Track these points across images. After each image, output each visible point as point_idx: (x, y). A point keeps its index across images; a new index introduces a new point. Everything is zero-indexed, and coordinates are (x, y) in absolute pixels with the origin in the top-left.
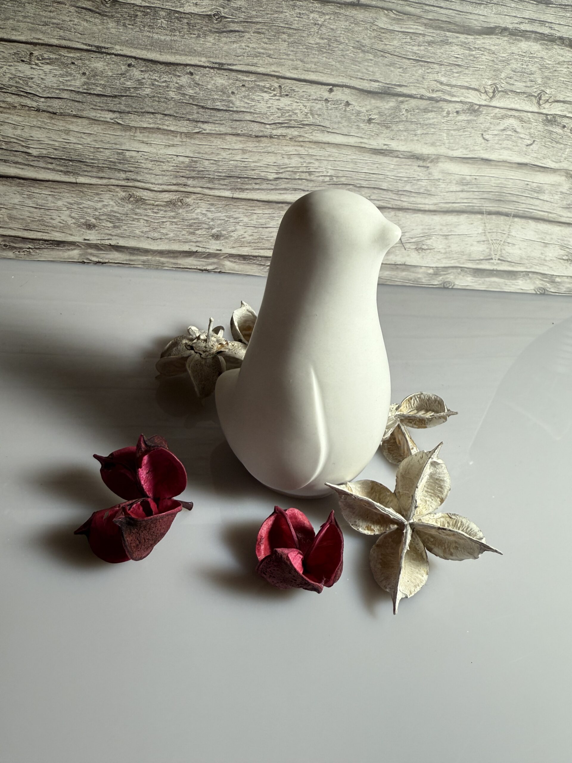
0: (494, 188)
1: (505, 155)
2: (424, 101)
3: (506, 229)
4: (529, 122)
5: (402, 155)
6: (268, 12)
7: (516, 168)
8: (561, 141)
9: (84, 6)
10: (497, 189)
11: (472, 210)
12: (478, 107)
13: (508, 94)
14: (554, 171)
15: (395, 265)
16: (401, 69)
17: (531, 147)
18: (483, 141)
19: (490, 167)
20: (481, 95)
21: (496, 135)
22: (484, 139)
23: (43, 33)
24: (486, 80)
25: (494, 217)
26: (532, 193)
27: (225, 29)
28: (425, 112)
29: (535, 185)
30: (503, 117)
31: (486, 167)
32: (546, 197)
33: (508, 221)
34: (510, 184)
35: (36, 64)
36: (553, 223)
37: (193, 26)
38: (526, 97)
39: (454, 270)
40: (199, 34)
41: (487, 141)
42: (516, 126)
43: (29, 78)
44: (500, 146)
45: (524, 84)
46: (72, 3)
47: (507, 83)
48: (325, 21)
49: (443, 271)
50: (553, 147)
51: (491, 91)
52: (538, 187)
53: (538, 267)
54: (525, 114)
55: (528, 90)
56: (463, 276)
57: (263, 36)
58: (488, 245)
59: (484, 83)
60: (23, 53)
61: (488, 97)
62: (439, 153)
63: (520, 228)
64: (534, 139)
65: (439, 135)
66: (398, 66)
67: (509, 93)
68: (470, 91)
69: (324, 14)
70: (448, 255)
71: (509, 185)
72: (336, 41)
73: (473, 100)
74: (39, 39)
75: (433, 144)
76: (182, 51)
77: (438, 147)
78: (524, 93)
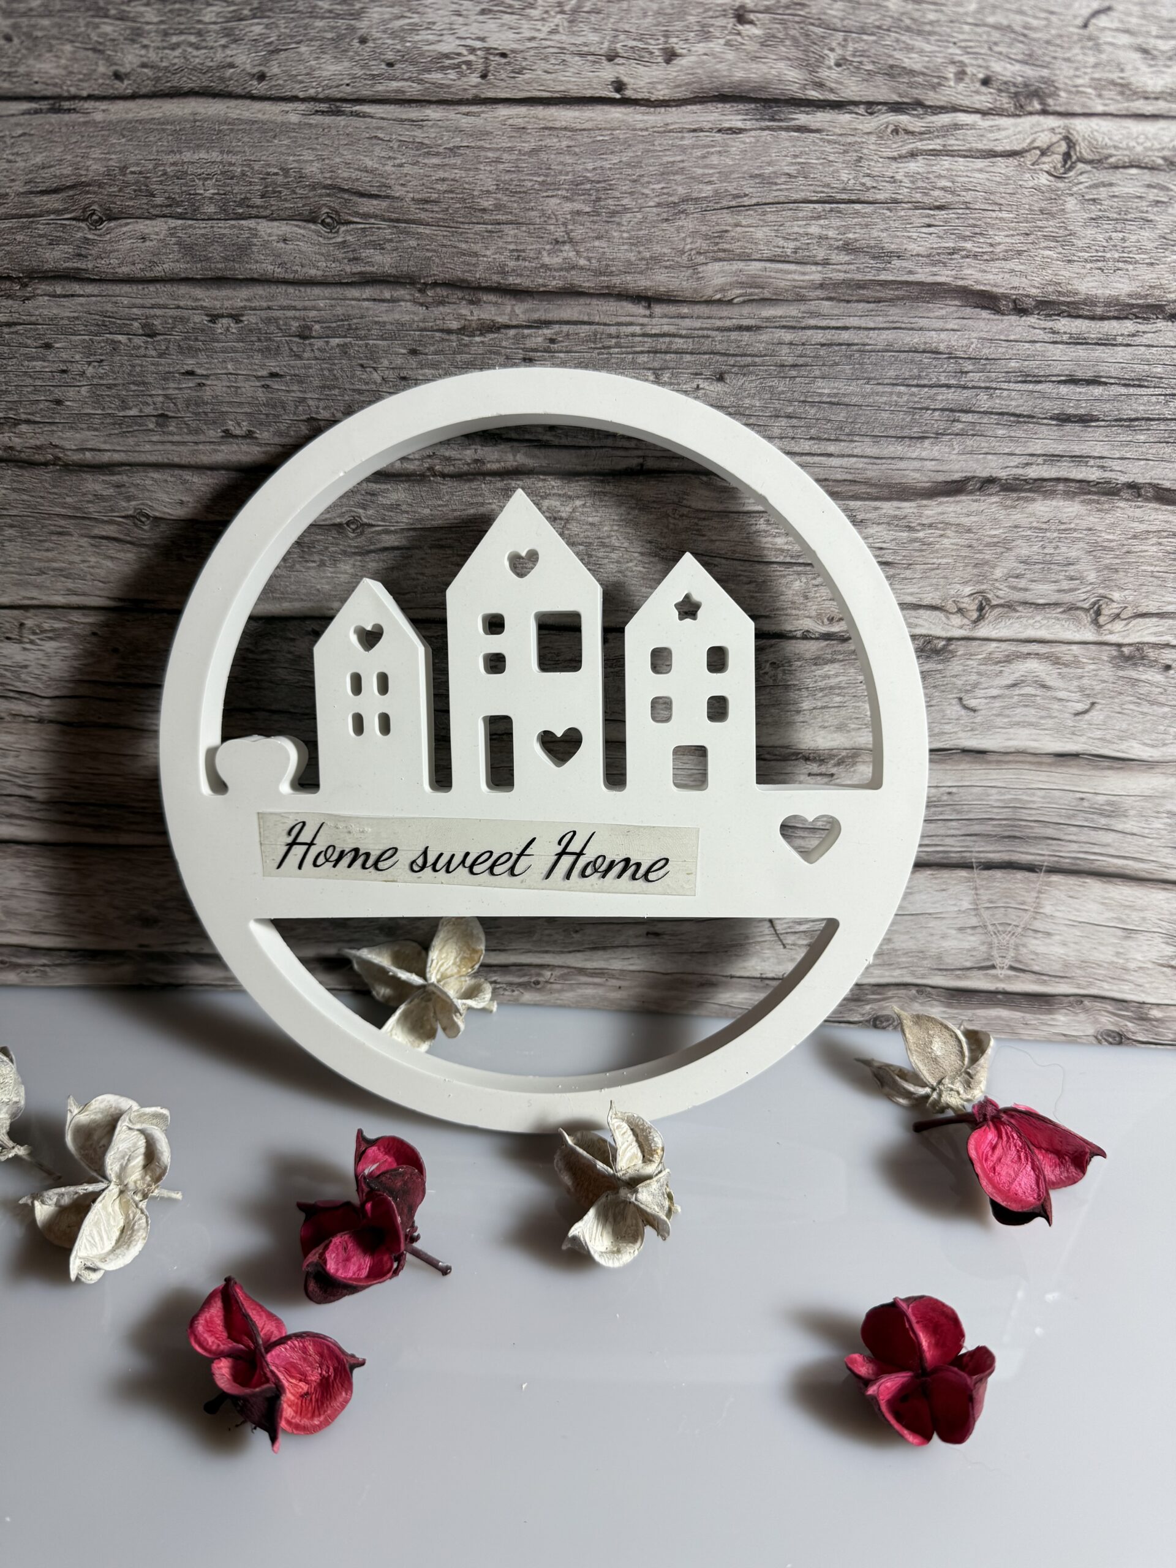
0: (995, 810)
1: (1023, 739)
2: (813, 642)
3: (1029, 900)
4: (1076, 663)
5: (769, 753)
6: (454, 507)
7: (1050, 764)
8: (1162, 699)
9: (104, 533)
10: (1007, 813)
11: (945, 861)
12: (943, 643)
13: (1017, 611)
14: (1149, 765)
15: (762, 979)
16: (754, 585)
17: (1087, 717)
18: (963, 712)
19: (984, 766)
20: (948, 618)
21: (994, 697)
22: (965, 707)
23: (37, 586)
24: (958, 586)
25: (998, 874)
26: (1095, 817)
27: (372, 547)
28: (816, 664)
29: (1101, 799)
30: (1008, 659)
31: (975, 766)
32: (1129, 825)
33: (1033, 882)
34: (1038, 799)
35: (32, 642)
36: (1149, 884)
37: (309, 547)
38: (1061, 613)
39: (902, 992)
40: (321, 560)
41: (975, 711)
42: (1043, 675)
43: (21, 667)
44: (1006, 720)
45: (1054, 587)
46: (83, 532)
47: (1009, 587)
48: (574, 511)
49: (873, 994)
50: (1142, 713)
51: (975, 607)
52: (1109, 803)
53: (1106, 986)
54: (1065, 648)
55: (1067, 598)
56: (922, 1004)
57: (449, 552)
58: (983, 937)
59: (952, 592)
60: (7, 625)
61: (966, 621)
62: (857, 745)
63: (1063, 897)
64: (1092, 700)
65: (855, 707)
66: (745, 579)
67: (1020, 608)
68: (921, 612)
69: (570, 497)
70: (886, 958)
71: (1033, 802)
72: (603, 545)
73: (930, 629)
74: (33, 598)
75: (841, 728)
76: (293, 593)
77: (853, 733)
78: (1056, 604)
